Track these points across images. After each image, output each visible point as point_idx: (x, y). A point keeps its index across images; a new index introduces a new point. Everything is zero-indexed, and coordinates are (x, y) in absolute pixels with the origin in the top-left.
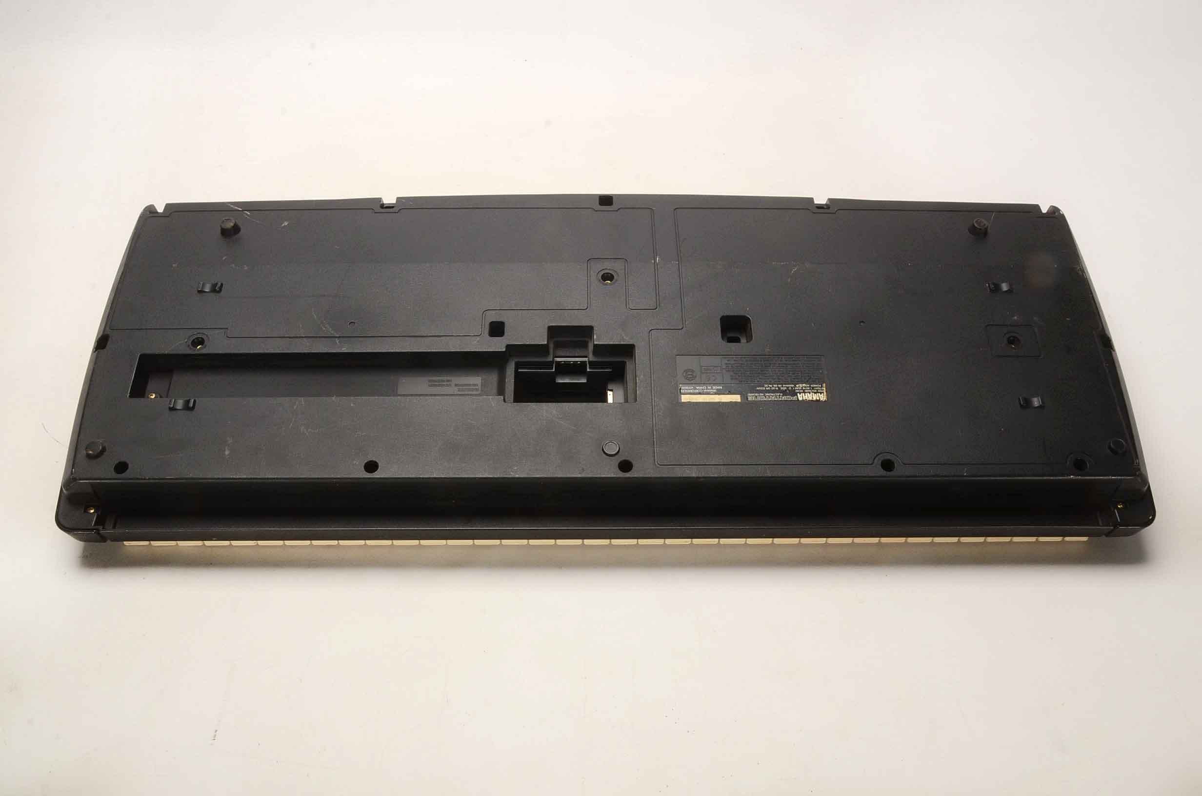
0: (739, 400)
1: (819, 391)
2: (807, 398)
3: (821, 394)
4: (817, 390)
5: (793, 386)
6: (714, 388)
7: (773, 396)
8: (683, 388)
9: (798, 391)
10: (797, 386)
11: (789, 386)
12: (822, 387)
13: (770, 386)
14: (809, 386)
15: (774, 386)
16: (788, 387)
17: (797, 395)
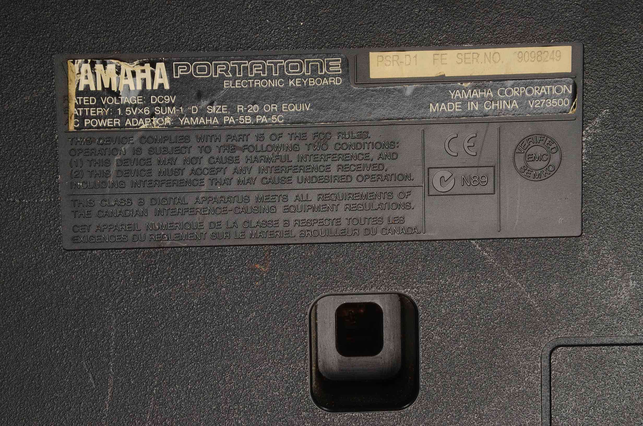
0: (374, 56)
1: (92, 100)
2: (138, 69)
3: (87, 87)
4: (99, 104)
5: (185, 121)
6: (456, 107)
7: (258, 76)
8: (565, 103)
9: (168, 99)
10: (168, 121)
11: (197, 121)
12: (81, 118)
13: (264, 119)
14: (128, 122)
15: (248, 120)
16: (199, 115)
17: (171, 80)
